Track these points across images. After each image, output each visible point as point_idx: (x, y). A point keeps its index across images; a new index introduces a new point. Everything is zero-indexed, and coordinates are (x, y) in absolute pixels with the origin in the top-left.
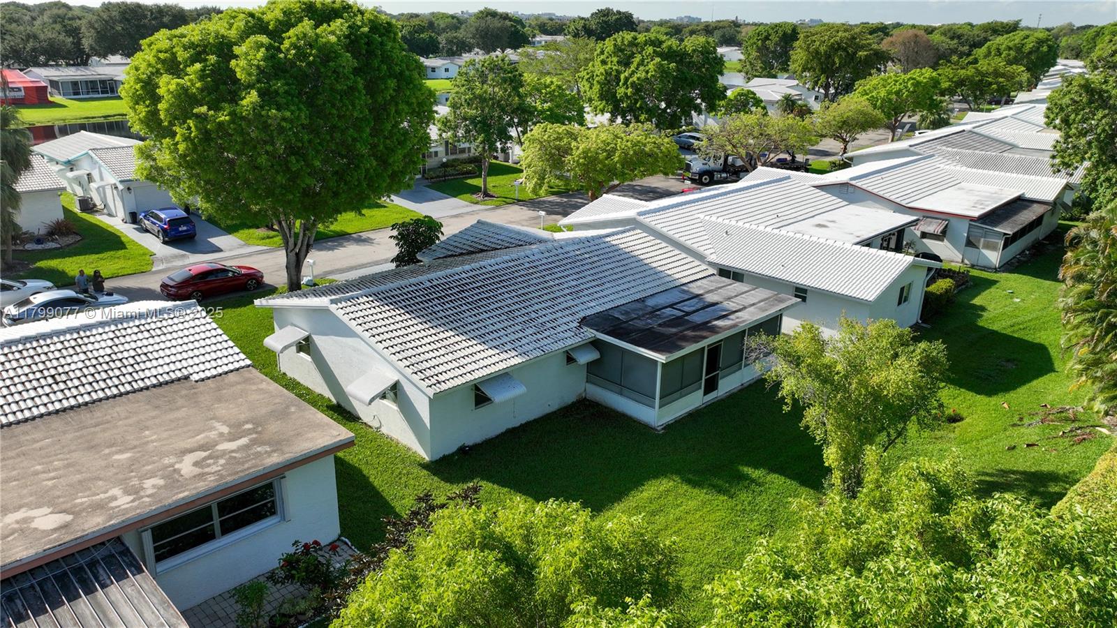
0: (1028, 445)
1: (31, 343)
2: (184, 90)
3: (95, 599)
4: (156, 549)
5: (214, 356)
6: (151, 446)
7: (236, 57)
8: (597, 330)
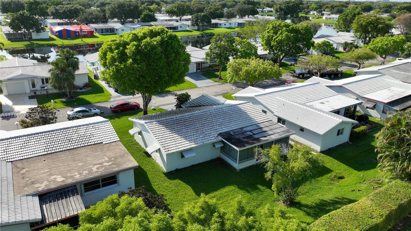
0: (359, 190)
1: (65, 129)
2: (113, 57)
3: (67, 200)
4: (85, 189)
5: (110, 137)
6: (88, 162)
7: (127, 49)
8: (222, 138)
